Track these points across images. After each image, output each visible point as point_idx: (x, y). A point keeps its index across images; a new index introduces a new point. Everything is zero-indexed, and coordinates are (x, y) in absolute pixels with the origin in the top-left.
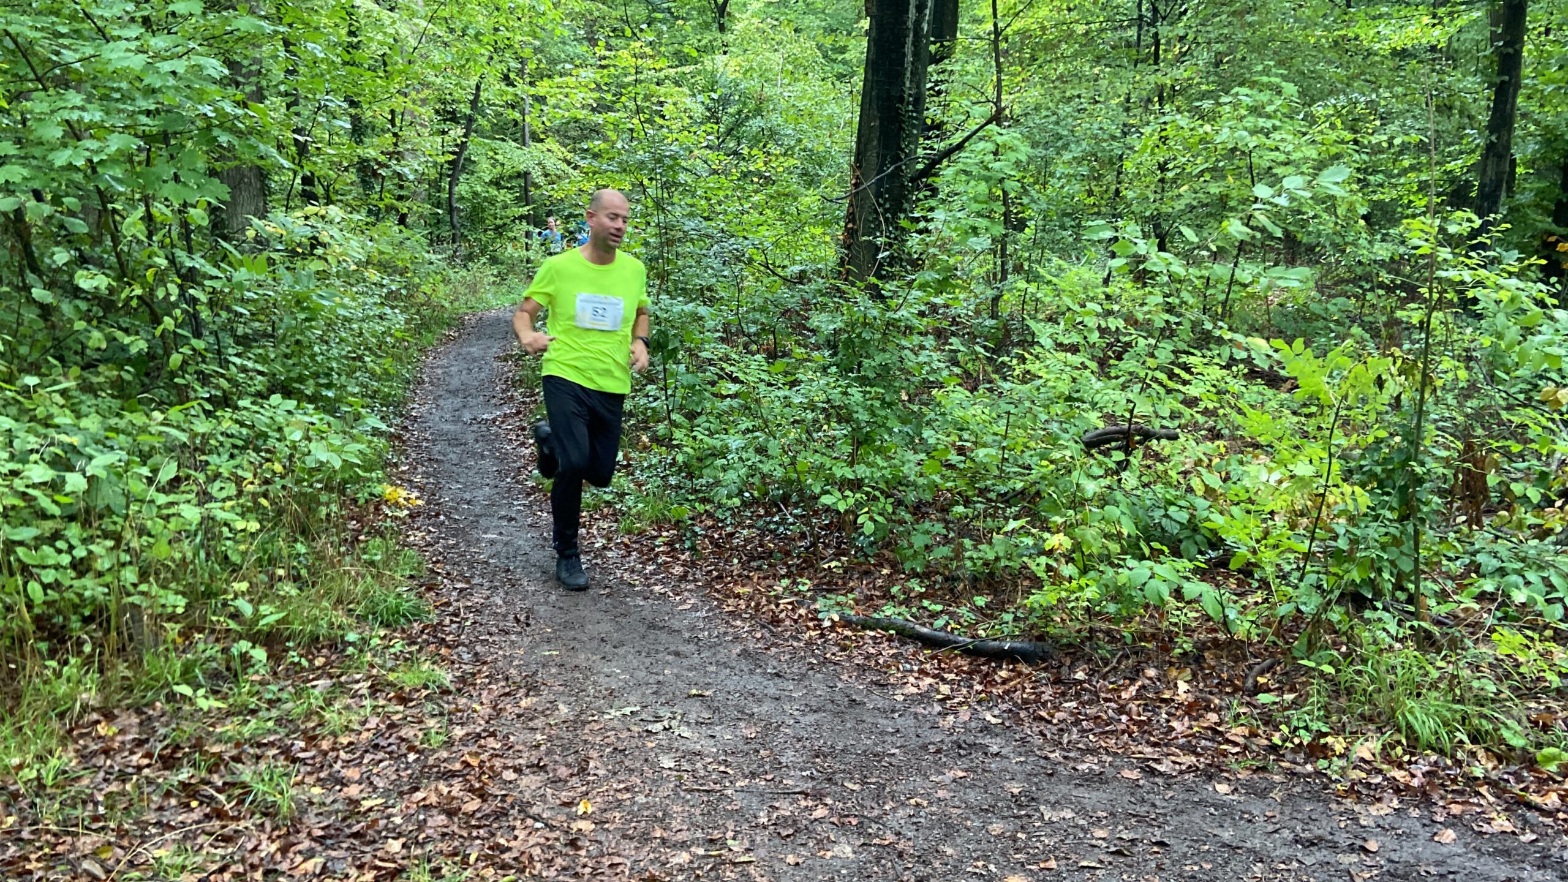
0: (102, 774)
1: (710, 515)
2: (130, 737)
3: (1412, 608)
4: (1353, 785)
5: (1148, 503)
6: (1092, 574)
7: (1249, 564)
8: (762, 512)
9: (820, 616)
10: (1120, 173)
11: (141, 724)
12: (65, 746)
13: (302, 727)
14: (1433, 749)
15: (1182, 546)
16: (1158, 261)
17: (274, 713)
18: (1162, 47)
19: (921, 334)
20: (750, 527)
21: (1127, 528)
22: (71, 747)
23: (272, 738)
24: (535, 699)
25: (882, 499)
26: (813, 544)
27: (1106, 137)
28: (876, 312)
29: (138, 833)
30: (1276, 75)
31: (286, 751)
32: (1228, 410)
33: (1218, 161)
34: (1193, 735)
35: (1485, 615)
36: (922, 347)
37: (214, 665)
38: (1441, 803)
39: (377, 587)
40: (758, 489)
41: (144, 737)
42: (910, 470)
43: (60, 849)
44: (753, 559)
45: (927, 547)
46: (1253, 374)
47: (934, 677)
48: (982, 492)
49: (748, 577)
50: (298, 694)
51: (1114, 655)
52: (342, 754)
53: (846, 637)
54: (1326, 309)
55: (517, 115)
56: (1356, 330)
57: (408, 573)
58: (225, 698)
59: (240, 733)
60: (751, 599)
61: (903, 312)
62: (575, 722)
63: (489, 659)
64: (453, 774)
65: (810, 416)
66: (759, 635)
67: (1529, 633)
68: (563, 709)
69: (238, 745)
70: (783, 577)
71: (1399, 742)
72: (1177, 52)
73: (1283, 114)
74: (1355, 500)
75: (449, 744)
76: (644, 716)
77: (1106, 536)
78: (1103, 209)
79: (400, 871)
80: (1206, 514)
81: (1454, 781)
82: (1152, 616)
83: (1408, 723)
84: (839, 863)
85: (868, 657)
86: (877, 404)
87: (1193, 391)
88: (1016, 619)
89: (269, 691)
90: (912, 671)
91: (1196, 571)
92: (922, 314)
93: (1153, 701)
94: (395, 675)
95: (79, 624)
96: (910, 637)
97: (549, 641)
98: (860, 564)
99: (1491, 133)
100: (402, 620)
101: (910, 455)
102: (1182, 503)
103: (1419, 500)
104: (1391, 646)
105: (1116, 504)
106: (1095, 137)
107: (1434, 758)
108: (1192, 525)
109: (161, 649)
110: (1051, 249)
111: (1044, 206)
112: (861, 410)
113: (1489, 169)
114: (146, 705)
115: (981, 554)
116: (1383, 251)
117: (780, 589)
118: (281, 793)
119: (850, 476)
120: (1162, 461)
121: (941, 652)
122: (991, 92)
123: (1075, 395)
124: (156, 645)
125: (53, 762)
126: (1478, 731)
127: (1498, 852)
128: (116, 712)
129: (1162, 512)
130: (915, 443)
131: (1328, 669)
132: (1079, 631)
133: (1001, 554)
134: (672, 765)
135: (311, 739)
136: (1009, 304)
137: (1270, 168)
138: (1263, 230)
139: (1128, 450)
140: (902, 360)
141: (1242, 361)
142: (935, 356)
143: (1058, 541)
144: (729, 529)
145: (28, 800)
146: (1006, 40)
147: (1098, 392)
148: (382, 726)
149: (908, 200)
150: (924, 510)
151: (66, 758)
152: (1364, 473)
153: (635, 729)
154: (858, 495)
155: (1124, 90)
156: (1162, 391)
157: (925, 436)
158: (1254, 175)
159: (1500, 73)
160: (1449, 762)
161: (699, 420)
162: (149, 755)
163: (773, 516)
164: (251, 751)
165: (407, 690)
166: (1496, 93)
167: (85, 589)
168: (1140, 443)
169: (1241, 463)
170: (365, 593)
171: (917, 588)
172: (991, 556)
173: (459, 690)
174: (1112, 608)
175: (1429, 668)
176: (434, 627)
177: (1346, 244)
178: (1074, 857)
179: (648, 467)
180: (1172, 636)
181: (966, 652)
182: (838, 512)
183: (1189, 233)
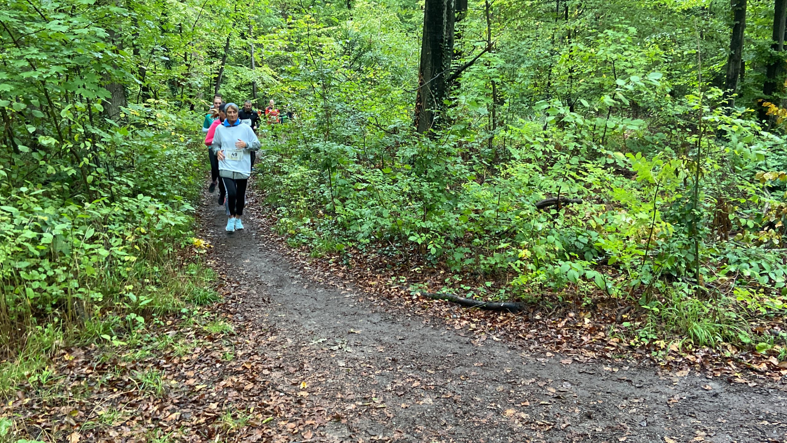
0: (69, 378)
1: (355, 248)
2: (81, 360)
3: (695, 280)
4: (669, 362)
5: (568, 234)
6: (542, 268)
7: (618, 262)
8: (380, 245)
9: (411, 294)
10: (550, 74)
11: (85, 354)
12: (50, 365)
13: (164, 353)
14: (706, 345)
15: (585, 255)
16: (569, 117)
17: (150, 347)
18: (569, 11)
19: (454, 156)
20: (374, 253)
21: (558, 247)
22: (52, 366)
23: (149, 359)
24: (275, 337)
25: (439, 237)
26: (406, 260)
27: (542, 57)
28: (433, 146)
29: (90, 404)
30: (625, 24)
31: (157, 365)
32: (606, 189)
33: (598, 67)
34: (592, 343)
35: (731, 283)
36: (455, 163)
37: (118, 325)
38: (710, 370)
39: (194, 286)
40: (378, 235)
41: (87, 360)
42: (452, 222)
43: (52, 412)
44: (377, 268)
45: (462, 259)
46: (617, 172)
47: (468, 320)
48: (488, 232)
49: (375, 277)
50: (161, 338)
51: (554, 307)
52: (184, 365)
53: (425, 303)
54: (653, 139)
55: (248, 54)
56: (667, 148)
57: (209, 280)
58: (125, 341)
59: (133, 357)
60: (377, 287)
61: (446, 146)
62: (296, 347)
63: (252, 319)
64: (239, 373)
65: (402, 198)
66: (382, 304)
67: (751, 289)
68: (290, 341)
69: (133, 362)
70: (392, 276)
71: (690, 343)
72: (576, 13)
73: (630, 43)
74: (667, 229)
75: (236, 358)
76: (329, 343)
77: (548, 251)
78: (542, 93)
79: (217, 417)
80: (596, 239)
81: (717, 360)
82: (571, 289)
83: (694, 334)
84: (426, 406)
85: (435, 312)
86: (436, 190)
87: (589, 180)
88: (506, 292)
89: (145, 337)
90: (457, 318)
91: (593, 267)
92: (455, 147)
93: (573, 328)
94: (207, 327)
95: (50, 308)
96: (455, 302)
97: (280, 310)
98: (430, 269)
99: (732, 50)
100: (208, 302)
101: (452, 215)
102: (585, 234)
103: (698, 229)
104: (686, 299)
105: (553, 235)
106: (538, 56)
107: (707, 349)
108: (590, 245)
109: (92, 318)
110: (517, 113)
111: (513, 91)
112: (428, 194)
113: (731, 67)
114: (87, 345)
115: (488, 262)
116: (679, 110)
117: (391, 282)
118: (157, 383)
119: (424, 226)
120: (574, 215)
121: (471, 309)
122: (485, 36)
123: (531, 183)
124: (90, 316)
125: (45, 373)
126: (728, 336)
127: (738, 391)
128: (72, 349)
129: (575, 239)
130: (455, 210)
131: (657, 310)
132: (537, 296)
133: (498, 261)
134: (344, 365)
135: (169, 359)
136: (497, 141)
137: (624, 70)
138: (620, 101)
139: (558, 209)
140: (447, 168)
141: (612, 165)
142: (463, 166)
143: (525, 253)
144: (364, 254)
145: (34, 391)
146: (492, 9)
147: (543, 181)
148: (203, 352)
149: (446, 91)
150: (459, 242)
151: (50, 371)
152: (671, 216)
153: (326, 349)
154: (427, 235)
155: (551, 32)
156: (573, 181)
157: (459, 206)
158: (617, 73)
159: (735, 20)
160: (714, 351)
161: (348, 202)
162: (91, 368)
163: (386, 247)
164: (141, 365)
165: (213, 334)
166: (734, 30)
167: (52, 290)
168: (564, 205)
169: (613, 214)
170: (190, 289)
171: (458, 279)
172: (493, 262)
173: (238, 334)
174: (552, 284)
175: (704, 307)
176: (224, 305)
177: (661, 106)
178: (537, 400)
179: (324, 225)
180: (581, 297)
181: (483, 308)
182: (417, 244)
183: (585, 103)
